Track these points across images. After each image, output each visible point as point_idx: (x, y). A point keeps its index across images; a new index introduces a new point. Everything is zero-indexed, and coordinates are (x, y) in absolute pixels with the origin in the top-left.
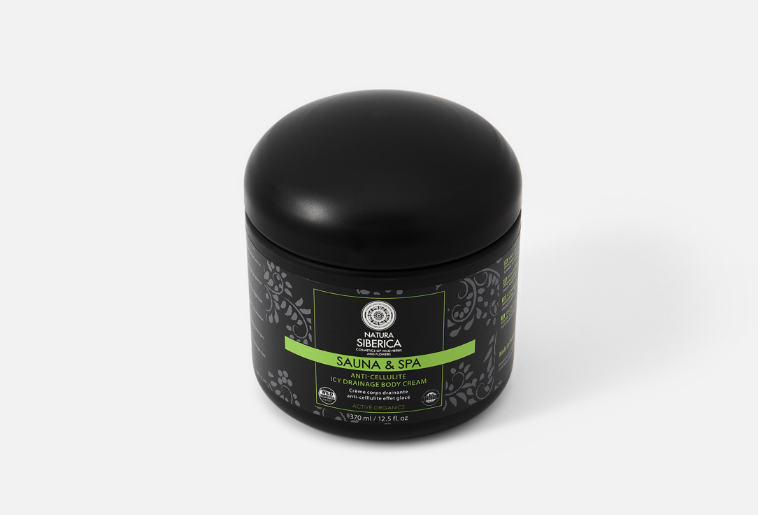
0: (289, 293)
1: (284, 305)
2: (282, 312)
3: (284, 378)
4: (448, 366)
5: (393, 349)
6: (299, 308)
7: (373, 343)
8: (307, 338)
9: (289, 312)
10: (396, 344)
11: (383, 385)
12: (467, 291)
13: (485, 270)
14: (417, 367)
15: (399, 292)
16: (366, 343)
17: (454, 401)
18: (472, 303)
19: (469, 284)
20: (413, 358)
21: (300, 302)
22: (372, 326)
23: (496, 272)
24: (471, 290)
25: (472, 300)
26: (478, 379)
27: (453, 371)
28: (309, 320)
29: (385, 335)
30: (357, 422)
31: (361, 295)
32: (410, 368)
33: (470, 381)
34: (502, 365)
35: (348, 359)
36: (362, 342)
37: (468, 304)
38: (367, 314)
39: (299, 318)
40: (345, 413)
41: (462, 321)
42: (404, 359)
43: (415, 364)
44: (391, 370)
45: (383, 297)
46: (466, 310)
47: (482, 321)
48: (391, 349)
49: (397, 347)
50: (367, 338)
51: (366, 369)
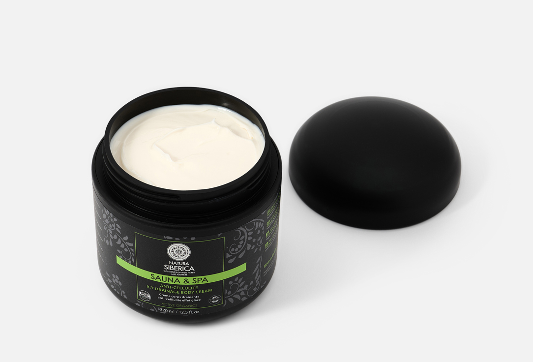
0: (119, 231)
1: (115, 237)
2: (114, 241)
3: (116, 279)
4: (227, 280)
5: (189, 271)
6: (125, 241)
7: (175, 268)
8: (131, 260)
9: (119, 242)
10: (190, 269)
11: (182, 292)
12: (240, 235)
13: (253, 220)
14: (205, 282)
15: (193, 239)
16: (171, 268)
17: (231, 300)
18: (244, 241)
19: (241, 231)
20: (203, 277)
21: (126, 238)
22: (174, 258)
23: (261, 220)
24: (243, 234)
25: (244, 240)
26: (249, 285)
27: (231, 283)
28: (132, 250)
29: (183, 263)
30: (164, 313)
31: (166, 239)
32: (200, 283)
33: (243, 287)
34: (265, 273)
35: (158, 276)
36: (168, 267)
37: (241, 242)
38: (171, 251)
39: (126, 247)
40: (157, 307)
41: (237, 253)
42: (197, 277)
43: (204, 280)
44: (188, 284)
45: (182, 241)
46: (239, 246)
47: (251, 251)
48: (187, 272)
49: (192, 271)
50: (171, 264)
51: (170, 282)
